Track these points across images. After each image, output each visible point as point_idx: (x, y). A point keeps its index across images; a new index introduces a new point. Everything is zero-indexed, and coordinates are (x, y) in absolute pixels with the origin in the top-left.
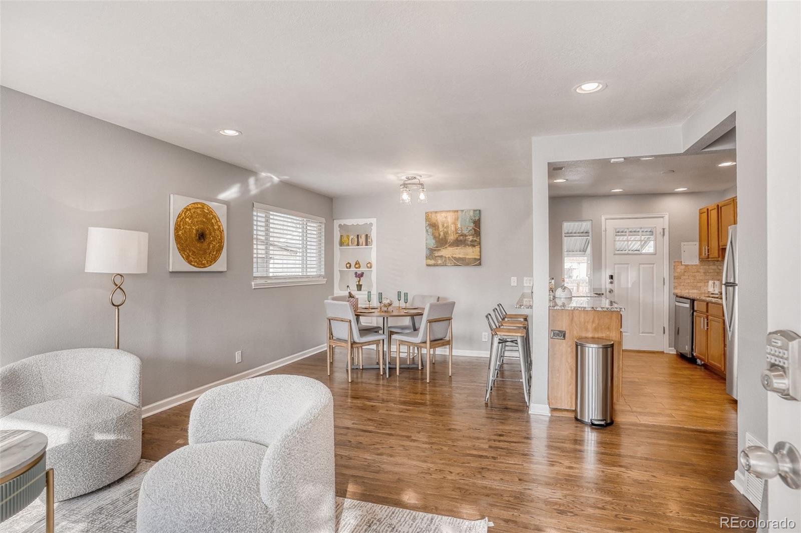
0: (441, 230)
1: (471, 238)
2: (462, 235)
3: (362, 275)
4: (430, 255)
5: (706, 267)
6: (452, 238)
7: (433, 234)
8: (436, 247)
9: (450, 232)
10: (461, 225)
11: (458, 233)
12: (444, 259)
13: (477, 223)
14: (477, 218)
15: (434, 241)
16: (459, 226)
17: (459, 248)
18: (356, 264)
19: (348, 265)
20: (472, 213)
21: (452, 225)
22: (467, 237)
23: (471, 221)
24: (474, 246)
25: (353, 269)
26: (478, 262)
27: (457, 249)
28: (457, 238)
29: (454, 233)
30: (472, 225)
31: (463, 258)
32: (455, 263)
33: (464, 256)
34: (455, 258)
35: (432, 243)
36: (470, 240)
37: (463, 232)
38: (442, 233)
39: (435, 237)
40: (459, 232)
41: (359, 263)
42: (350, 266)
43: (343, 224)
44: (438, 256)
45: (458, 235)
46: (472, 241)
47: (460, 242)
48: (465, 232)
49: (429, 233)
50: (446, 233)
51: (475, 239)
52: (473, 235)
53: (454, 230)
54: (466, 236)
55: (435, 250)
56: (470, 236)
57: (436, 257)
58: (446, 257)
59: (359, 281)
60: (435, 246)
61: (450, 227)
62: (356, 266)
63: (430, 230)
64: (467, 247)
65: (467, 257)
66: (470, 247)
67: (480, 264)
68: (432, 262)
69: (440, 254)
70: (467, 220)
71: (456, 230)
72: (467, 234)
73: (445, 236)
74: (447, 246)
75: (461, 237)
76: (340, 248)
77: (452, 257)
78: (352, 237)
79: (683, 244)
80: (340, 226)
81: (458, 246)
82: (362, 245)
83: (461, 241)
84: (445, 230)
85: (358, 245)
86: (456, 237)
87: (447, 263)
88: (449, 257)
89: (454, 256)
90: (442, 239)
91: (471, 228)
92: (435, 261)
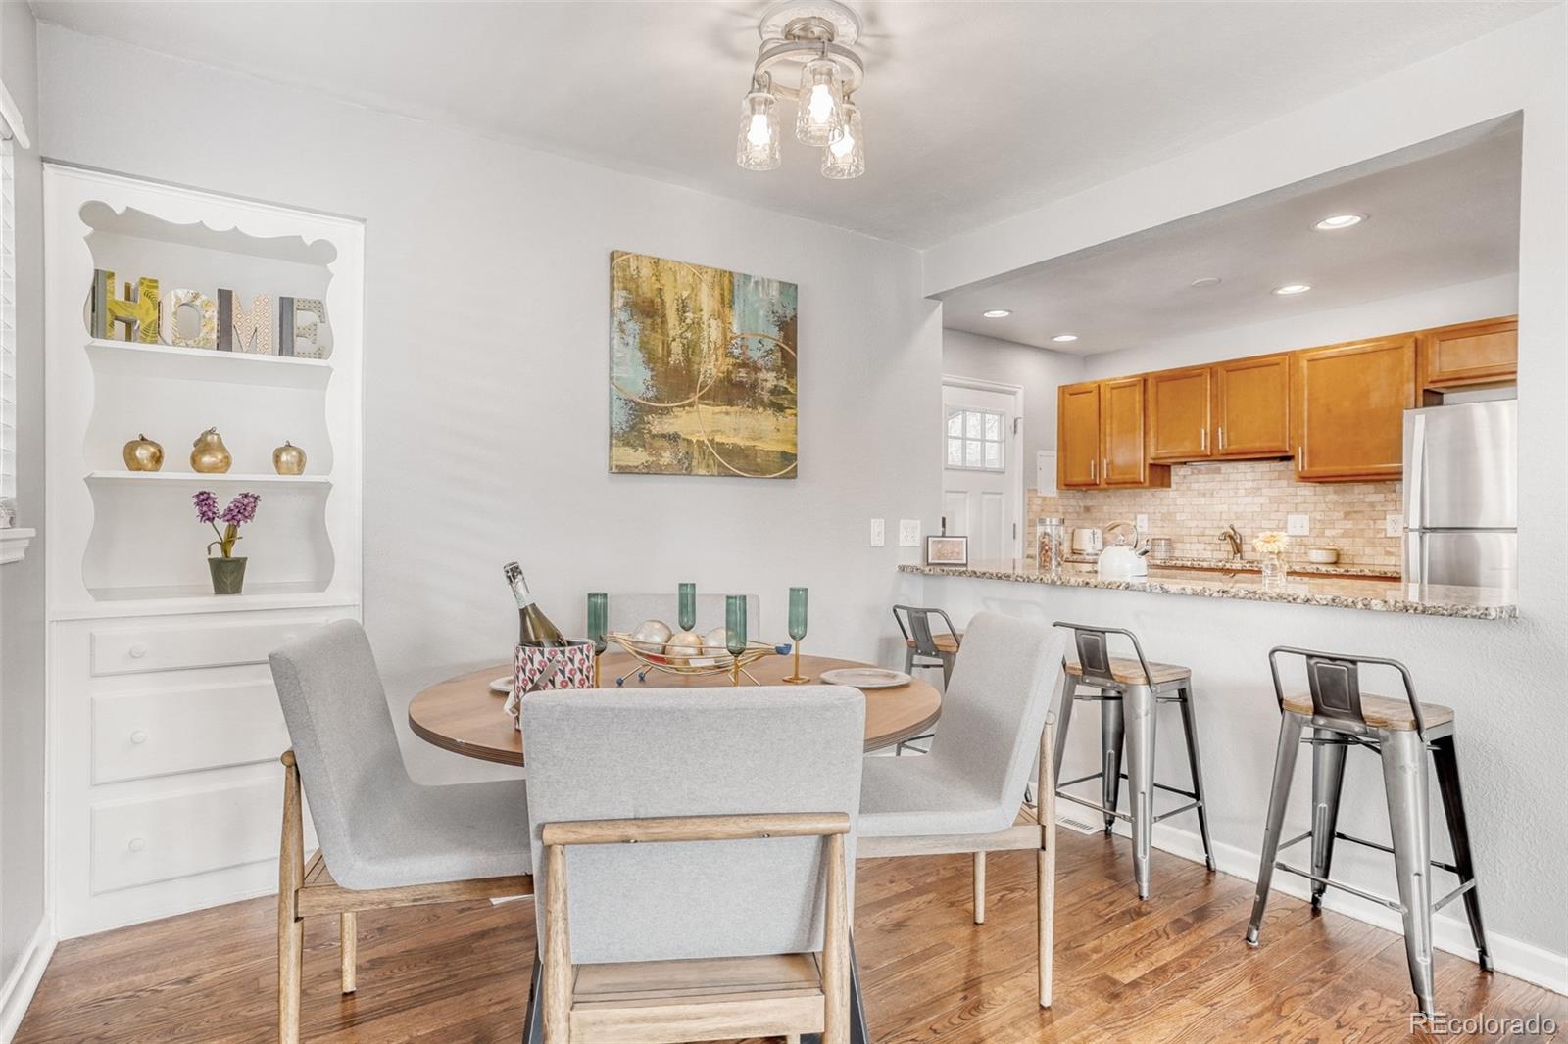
0: (672, 333)
1: (769, 379)
2: (744, 365)
3: (243, 509)
4: (632, 428)
5: (1066, 502)
6: (711, 368)
7: (644, 346)
8: (657, 399)
9: (704, 346)
10: (742, 326)
11: (732, 355)
12: (683, 447)
13: (788, 327)
14: (789, 313)
15: (648, 374)
16: (736, 328)
17: (735, 408)
18: (203, 446)
19: (143, 453)
20: (774, 292)
21: (713, 323)
22: (761, 375)
23: (772, 318)
24: (780, 408)
25: (177, 470)
26: (785, 465)
27: (727, 414)
28: (729, 372)
29: (721, 351)
30: (775, 332)
31: (747, 448)
32: (720, 465)
33: (747, 443)
34: (721, 448)
35: (638, 379)
36: (769, 385)
37: (750, 353)
38: (677, 347)
39: (650, 360)
40: (736, 351)
41: (221, 447)
42: (157, 459)
43: (119, 210)
44: (664, 436)
45: (731, 361)
46: (775, 391)
47: (734, 391)
48: (755, 355)
49: (631, 340)
50: (691, 349)
51: (783, 383)
52: (778, 370)
53: (720, 342)
54: (757, 369)
55: (652, 411)
56: (768, 370)
57: (654, 436)
58: (689, 441)
59: (227, 543)
60: (650, 394)
61: (704, 327)
62: (206, 460)
63: (633, 327)
64: (761, 410)
65: (760, 445)
66: (770, 412)
67: (792, 475)
68: (637, 457)
69: (669, 425)
70: (762, 313)
71: (727, 342)
72: (761, 363)
73: (688, 360)
74: (694, 398)
75: (743, 373)
76: (89, 348)
77: (712, 442)
78: (183, 294)
79: (1040, 452)
80: (93, 213)
81: (731, 404)
82: (253, 349)
83: (740, 385)
84: (689, 335)
85: (225, 339)
86: (724, 368)
87: (694, 463)
88: (700, 443)
89: (719, 438)
90: (676, 369)
91: (770, 344)
92: (650, 455)
